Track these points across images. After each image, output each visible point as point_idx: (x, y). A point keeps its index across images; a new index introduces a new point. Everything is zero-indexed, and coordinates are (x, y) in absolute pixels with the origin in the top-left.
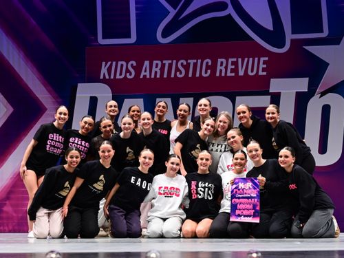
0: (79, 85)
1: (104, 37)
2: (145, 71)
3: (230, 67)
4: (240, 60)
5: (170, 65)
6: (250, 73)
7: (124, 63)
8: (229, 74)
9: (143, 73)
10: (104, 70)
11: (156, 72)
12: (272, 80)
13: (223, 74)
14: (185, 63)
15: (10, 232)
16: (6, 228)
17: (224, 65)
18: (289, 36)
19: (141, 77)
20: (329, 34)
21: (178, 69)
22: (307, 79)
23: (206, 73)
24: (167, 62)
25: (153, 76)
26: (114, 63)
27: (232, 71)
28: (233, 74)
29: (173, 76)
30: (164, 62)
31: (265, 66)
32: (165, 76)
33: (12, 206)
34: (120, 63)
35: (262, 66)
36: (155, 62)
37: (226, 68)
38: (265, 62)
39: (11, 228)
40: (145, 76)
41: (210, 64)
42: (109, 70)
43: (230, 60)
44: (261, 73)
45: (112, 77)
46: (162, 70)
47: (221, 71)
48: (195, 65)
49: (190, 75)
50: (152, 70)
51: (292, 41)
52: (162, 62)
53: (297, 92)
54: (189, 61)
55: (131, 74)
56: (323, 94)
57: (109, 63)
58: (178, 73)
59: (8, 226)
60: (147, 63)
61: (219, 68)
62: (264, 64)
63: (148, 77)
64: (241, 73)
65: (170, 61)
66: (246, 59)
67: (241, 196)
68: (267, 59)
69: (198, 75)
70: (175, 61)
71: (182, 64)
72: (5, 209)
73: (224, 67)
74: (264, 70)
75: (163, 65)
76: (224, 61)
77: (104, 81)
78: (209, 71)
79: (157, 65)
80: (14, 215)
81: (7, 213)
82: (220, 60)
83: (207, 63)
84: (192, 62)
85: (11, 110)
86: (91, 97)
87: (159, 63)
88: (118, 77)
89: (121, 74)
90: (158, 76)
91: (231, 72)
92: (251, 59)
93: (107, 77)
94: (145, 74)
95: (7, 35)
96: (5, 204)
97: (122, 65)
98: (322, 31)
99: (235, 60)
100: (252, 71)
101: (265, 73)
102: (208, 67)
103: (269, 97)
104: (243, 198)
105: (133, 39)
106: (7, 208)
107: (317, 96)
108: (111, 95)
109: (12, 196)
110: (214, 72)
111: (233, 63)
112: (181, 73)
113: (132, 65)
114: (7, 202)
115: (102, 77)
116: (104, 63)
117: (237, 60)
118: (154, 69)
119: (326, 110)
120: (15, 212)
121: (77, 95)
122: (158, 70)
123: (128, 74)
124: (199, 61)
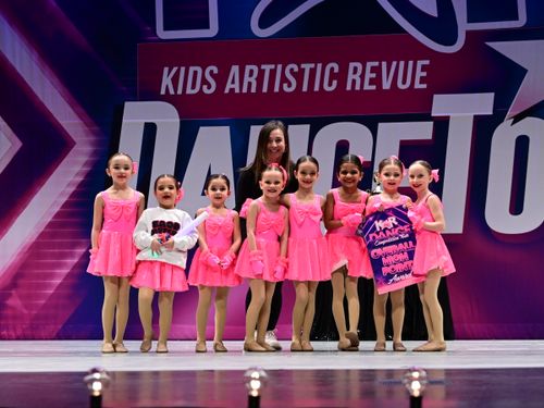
0: (127, 104)
1: (166, 28)
2: (233, 82)
3: (369, 75)
4: (384, 64)
5: (273, 73)
6: (400, 85)
7: (199, 69)
8: (367, 87)
9: (229, 86)
10: (167, 81)
11: (250, 84)
12: (435, 96)
13: (358, 88)
14: (296, 69)
15: (18, 339)
16: (12, 333)
17: (359, 72)
18: (464, 26)
19: (227, 91)
20: (527, 23)
21: (285, 78)
22: (493, 94)
23: (330, 85)
24: (267, 68)
25: (245, 90)
26: (183, 69)
27: (372, 82)
28: (374, 87)
29: (277, 89)
30: (263, 67)
31: (424, 74)
32: (265, 90)
33: (21, 297)
34: (192, 69)
35: (420, 74)
36: (248, 68)
37: (362, 77)
38: (424, 68)
39: (19, 332)
40: (232, 90)
41: (336, 70)
42: (175, 81)
43: (369, 65)
44: (418, 85)
45: (180, 92)
46: (260, 80)
47: (354, 81)
48: (313, 72)
49: (305, 89)
50: (243, 80)
51: (469, 33)
52: (259, 68)
53: (475, 116)
54: (303, 66)
55: (209, 87)
56: (517, 119)
57: (175, 69)
58: (285, 85)
59: (15, 330)
60: (235, 69)
61: (351, 77)
62: (422, 71)
63: (237, 91)
64: (386, 85)
65: (273, 67)
66: (394, 63)
67: (383, 242)
68: (427, 62)
69: (316, 88)
70: (280, 67)
71: (292, 70)
72: (10, 302)
73: (359, 76)
74: (422, 80)
75: (261, 73)
76: (359, 66)
77: (167, 98)
78: (335, 83)
79: (251, 72)
80: (25, 312)
81: (13, 308)
82: (352, 65)
83: (332, 69)
84: (307, 67)
85: (19, 144)
86: (146, 124)
87: (255, 68)
88: (189, 91)
89: (193, 87)
90: (253, 90)
91: (370, 84)
92: (402, 63)
93: (172, 92)
94: (232, 86)
95: (11, 24)
96: (10, 295)
97: (195, 73)
98: (516, 18)
99: (376, 64)
100: (404, 82)
101: (424, 86)
102: (333, 76)
103: (432, 123)
104: (387, 244)
105: (213, 30)
106: (14, 302)
107: (507, 122)
108: (178, 120)
109: (21, 282)
110: (342, 83)
111: (373, 70)
112: (290, 85)
113: (211, 72)
114: (13, 292)
115: (163, 92)
116: (166, 69)
117: (380, 65)
118: (247, 79)
119: (522, 144)
120: (26, 307)
121: (124, 121)
122: (253, 80)
123: (205, 87)
124: (320, 66)
